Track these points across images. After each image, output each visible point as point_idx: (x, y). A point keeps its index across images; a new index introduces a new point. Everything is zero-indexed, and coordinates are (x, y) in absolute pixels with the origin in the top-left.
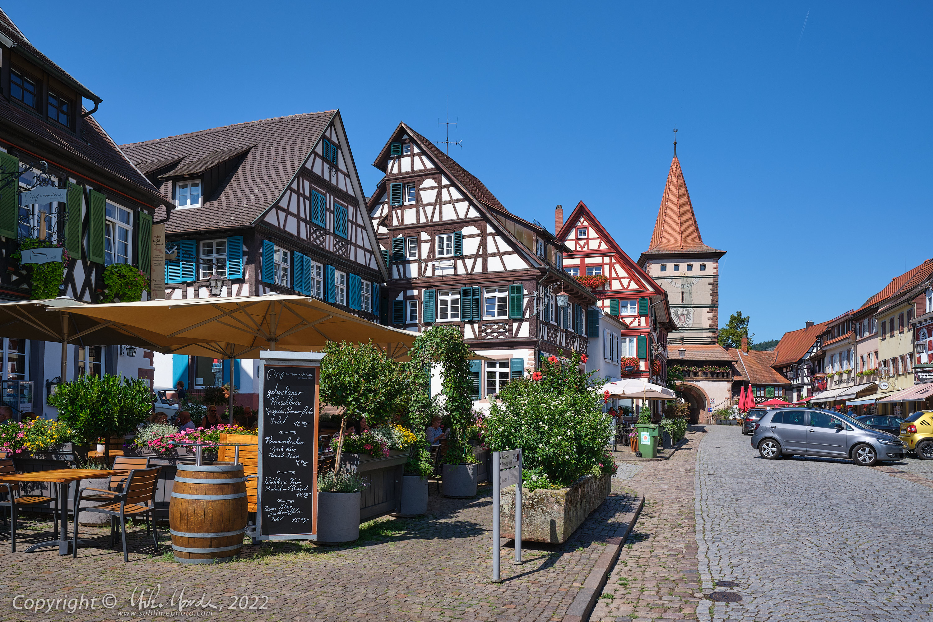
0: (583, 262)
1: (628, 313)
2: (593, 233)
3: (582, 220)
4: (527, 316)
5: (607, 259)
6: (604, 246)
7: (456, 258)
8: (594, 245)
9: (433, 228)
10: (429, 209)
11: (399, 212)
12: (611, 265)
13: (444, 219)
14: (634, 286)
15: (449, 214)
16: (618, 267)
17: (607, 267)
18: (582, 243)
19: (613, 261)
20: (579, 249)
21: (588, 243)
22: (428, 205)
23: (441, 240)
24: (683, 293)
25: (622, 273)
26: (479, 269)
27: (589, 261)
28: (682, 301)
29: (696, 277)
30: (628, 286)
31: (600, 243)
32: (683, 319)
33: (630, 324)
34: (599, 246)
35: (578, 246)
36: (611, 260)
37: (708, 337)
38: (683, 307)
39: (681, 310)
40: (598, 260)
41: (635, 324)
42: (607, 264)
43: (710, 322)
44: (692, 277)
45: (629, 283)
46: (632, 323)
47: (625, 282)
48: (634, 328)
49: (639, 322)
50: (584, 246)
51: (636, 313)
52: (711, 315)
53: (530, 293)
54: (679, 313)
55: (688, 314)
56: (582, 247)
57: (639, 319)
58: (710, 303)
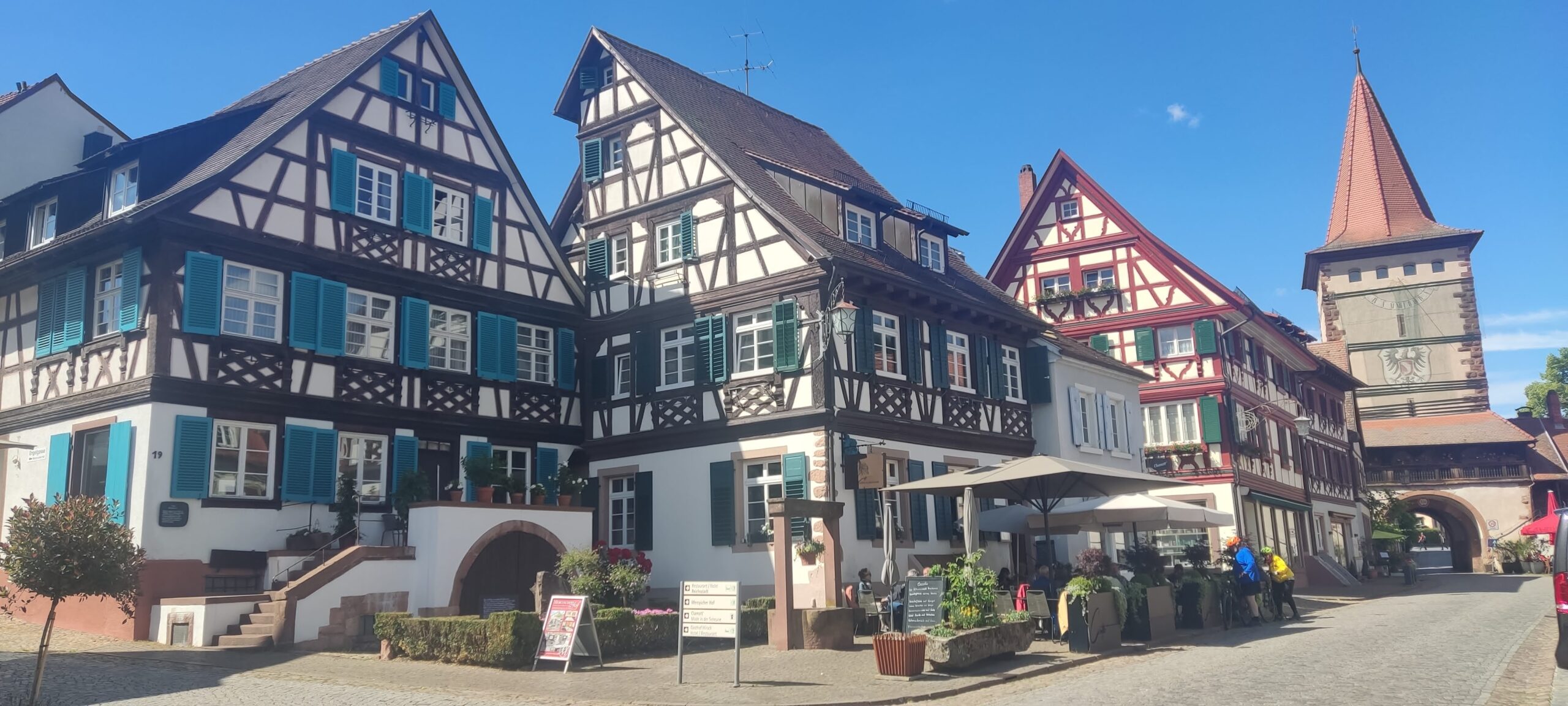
0: (1074, 263)
1: (1176, 353)
2: (1089, 207)
3: (1066, 184)
4: (807, 363)
5: (1121, 253)
6: (1113, 229)
7: (687, 263)
8: (1093, 229)
9: (649, 214)
10: (642, 178)
11: (598, 191)
12: (1131, 263)
13: (666, 192)
14: (1180, 298)
15: (673, 182)
16: (1145, 265)
17: (1123, 269)
18: (1070, 227)
19: (1134, 253)
20: (1065, 239)
21: (1082, 227)
22: (640, 171)
23: (664, 232)
24: (1401, 319)
25: (1153, 275)
26: (722, 280)
27: (1086, 260)
28: (1402, 333)
29: (1426, 285)
30: (1169, 299)
31: (1105, 223)
33: (1181, 374)
34: (1104, 229)
35: (1064, 236)
36: (1129, 253)
37: (1467, 399)
40: (1105, 257)
41: (1192, 373)
42: (1122, 261)
43: (1467, 368)
44: (1417, 286)
45: (1171, 293)
46: (1184, 371)
47: (1163, 293)
48: (1191, 382)
49: (1200, 371)
50: (1075, 233)
51: (1192, 353)
52: (1467, 355)
53: (812, 315)
54: (1398, 356)
55: (1418, 358)
56: (1071, 237)
57: (1200, 364)
58: (1462, 332)
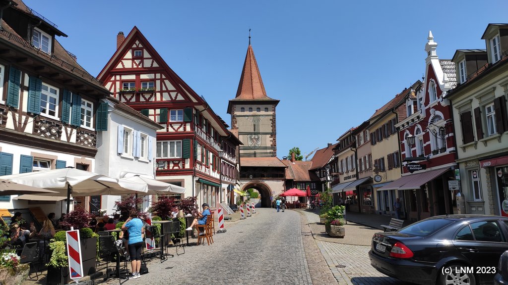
0: (138, 77)
1: (177, 121)
2: (146, 54)
3: (137, 42)
5: (158, 76)
6: (155, 65)
8: (148, 63)
12: (162, 80)
14: (180, 98)
16: (167, 82)
17: (158, 82)
18: (137, 62)
19: (164, 77)
20: (135, 66)
21: (142, 62)
24: (254, 125)
25: (171, 87)
27: (143, 77)
28: (255, 130)
29: (262, 115)
30: (176, 97)
31: (153, 62)
32: (255, 141)
33: (177, 130)
34: (152, 64)
35: (134, 64)
36: (161, 76)
37: (270, 153)
38: (255, 134)
39: (254, 136)
40: (152, 76)
41: (181, 129)
42: (158, 79)
43: (271, 143)
44: (260, 116)
45: (177, 95)
46: (179, 128)
47: (173, 95)
48: (180, 133)
49: (185, 129)
50: (139, 64)
51: (182, 121)
52: (272, 139)
54: (252, 138)
55: (258, 138)
56: (138, 65)
57: (185, 125)
58: (271, 132)
